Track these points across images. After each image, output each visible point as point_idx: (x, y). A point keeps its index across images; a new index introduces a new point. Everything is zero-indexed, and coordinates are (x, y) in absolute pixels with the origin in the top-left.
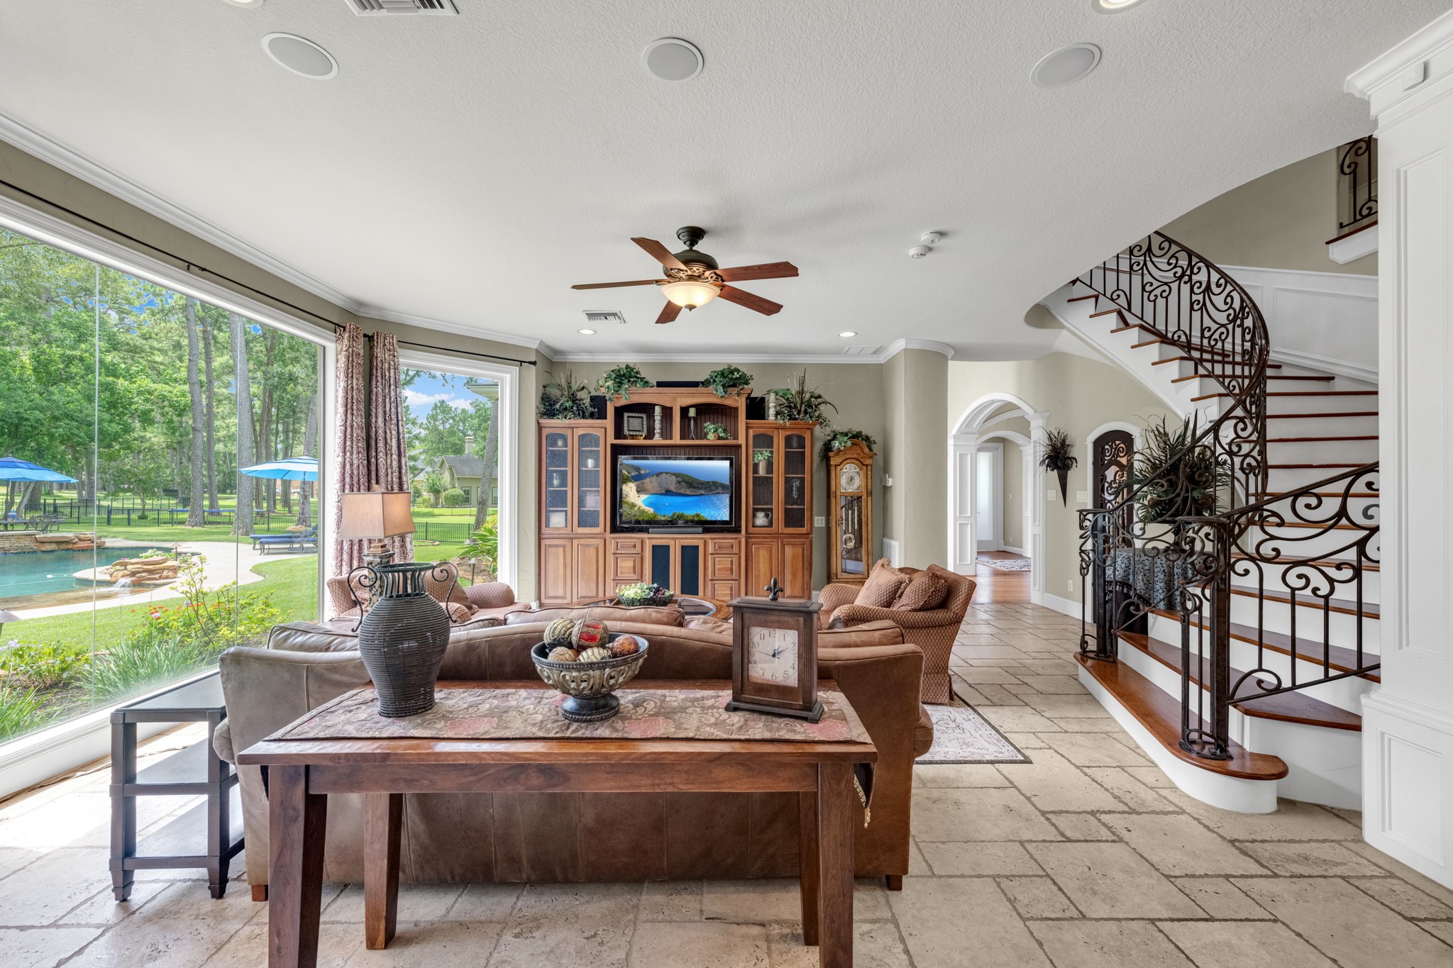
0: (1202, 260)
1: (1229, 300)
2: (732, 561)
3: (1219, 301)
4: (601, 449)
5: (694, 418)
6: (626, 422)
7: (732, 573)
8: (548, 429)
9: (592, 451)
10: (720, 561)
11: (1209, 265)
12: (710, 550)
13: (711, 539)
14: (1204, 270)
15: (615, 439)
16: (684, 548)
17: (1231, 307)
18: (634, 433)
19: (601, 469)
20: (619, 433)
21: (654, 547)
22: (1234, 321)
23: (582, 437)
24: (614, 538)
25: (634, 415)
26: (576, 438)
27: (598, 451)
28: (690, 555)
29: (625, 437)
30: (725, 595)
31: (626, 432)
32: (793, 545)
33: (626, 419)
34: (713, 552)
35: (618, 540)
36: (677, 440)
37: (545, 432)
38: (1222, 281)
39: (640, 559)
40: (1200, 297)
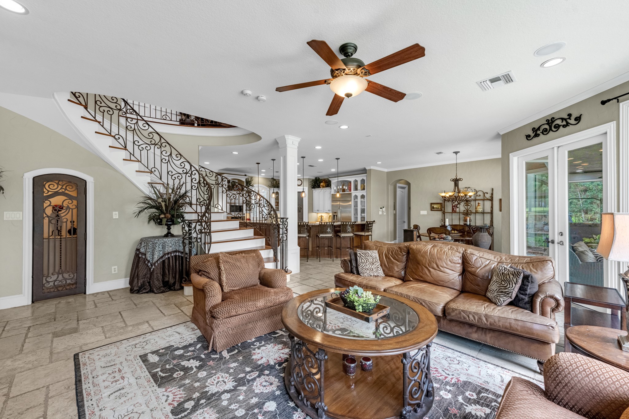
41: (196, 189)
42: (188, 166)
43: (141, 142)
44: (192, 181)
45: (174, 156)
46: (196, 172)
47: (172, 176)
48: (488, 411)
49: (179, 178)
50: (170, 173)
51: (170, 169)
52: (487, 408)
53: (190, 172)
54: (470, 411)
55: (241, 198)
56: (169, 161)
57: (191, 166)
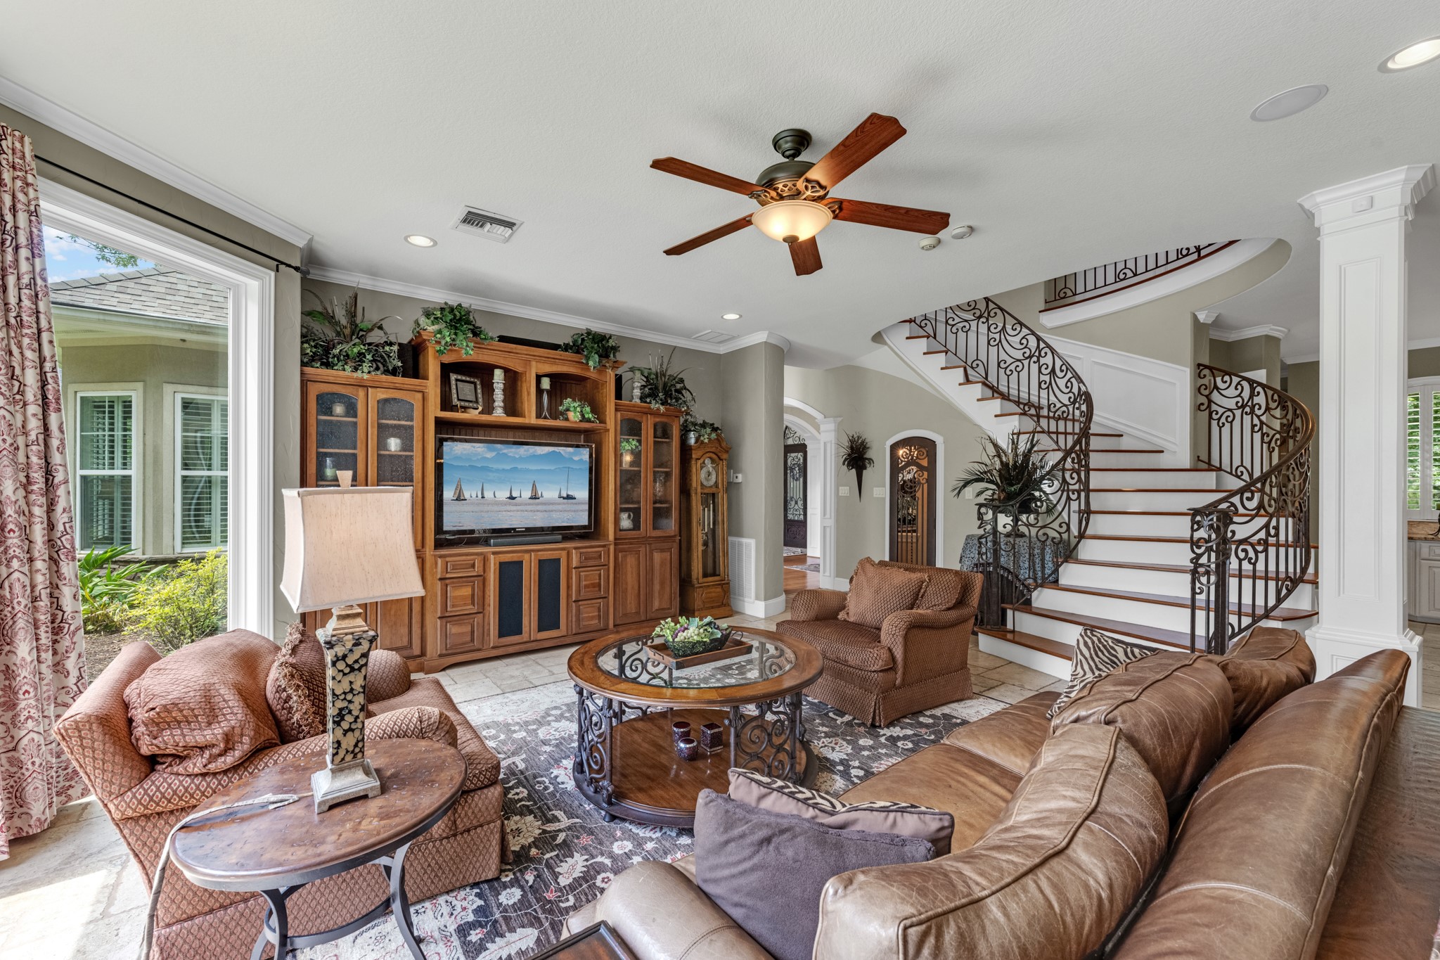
0: (1048, 346)
1: (1069, 384)
2: (600, 575)
3: (1062, 383)
4: (416, 423)
5: (547, 391)
6: (454, 387)
7: (600, 590)
8: (318, 385)
9: (400, 426)
10: (586, 576)
11: (1053, 351)
12: (575, 563)
13: (575, 548)
14: (1050, 354)
15: (442, 410)
16: (542, 563)
17: (1070, 392)
18: (467, 404)
19: (417, 453)
20: (446, 404)
21: (501, 564)
22: (1074, 403)
23: (383, 403)
24: (441, 557)
25: (464, 378)
26: (372, 404)
27: (411, 427)
28: (549, 570)
29: (453, 408)
30: (592, 618)
31: (455, 402)
32: (662, 551)
33: (453, 382)
34: (579, 565)
35: (448, 559)
36: (531, 418)
37: (314, 390)
38: (1064, 368)
39: (481, 583)
40: (1047, 378)
41: (1048, 388)
42: (1033, 342)
43: (957, 320)
44: (1040, 371)
45: (1009, 327)
46: (1047, 350)
47: (1006, 368)
48: (564, 881)
49: (1018, 369)
50: (1002, 365)
51: (1003, 356)
52: (568, 882)
53: (1037, 354)
54: (575, 858)
55: (1247, 419)
56: (1000, 341)
57: (1039, 339)
